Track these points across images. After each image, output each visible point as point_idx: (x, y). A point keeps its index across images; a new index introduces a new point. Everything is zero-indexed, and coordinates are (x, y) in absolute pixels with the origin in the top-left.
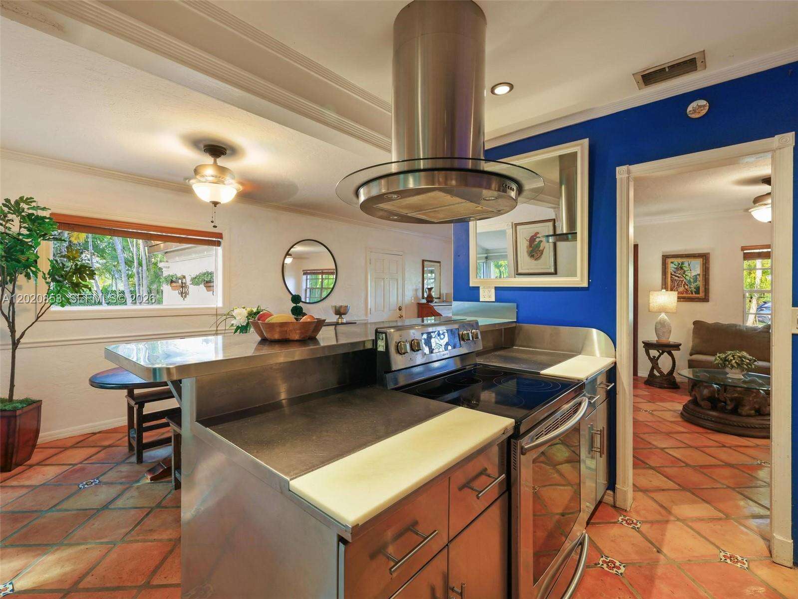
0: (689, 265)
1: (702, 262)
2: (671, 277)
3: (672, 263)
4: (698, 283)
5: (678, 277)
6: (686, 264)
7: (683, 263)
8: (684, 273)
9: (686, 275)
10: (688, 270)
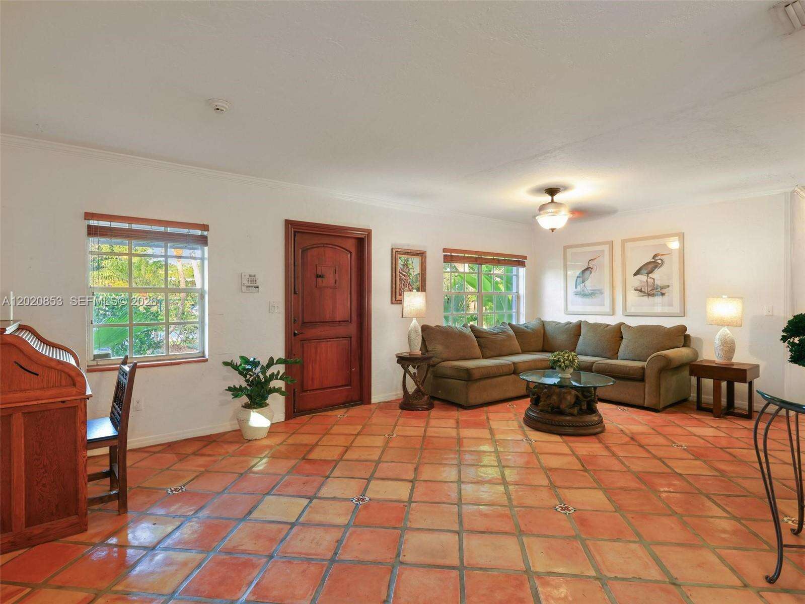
0: (412, 263)
1: (421, 261)
2: (399, 276)
3: (400, 258)
4: (418, 283)
5: (404, 275)
6: (410, 262)
7: (408, 261)
8: (409, 271)
9: (410, 274)
10: (411, 269)
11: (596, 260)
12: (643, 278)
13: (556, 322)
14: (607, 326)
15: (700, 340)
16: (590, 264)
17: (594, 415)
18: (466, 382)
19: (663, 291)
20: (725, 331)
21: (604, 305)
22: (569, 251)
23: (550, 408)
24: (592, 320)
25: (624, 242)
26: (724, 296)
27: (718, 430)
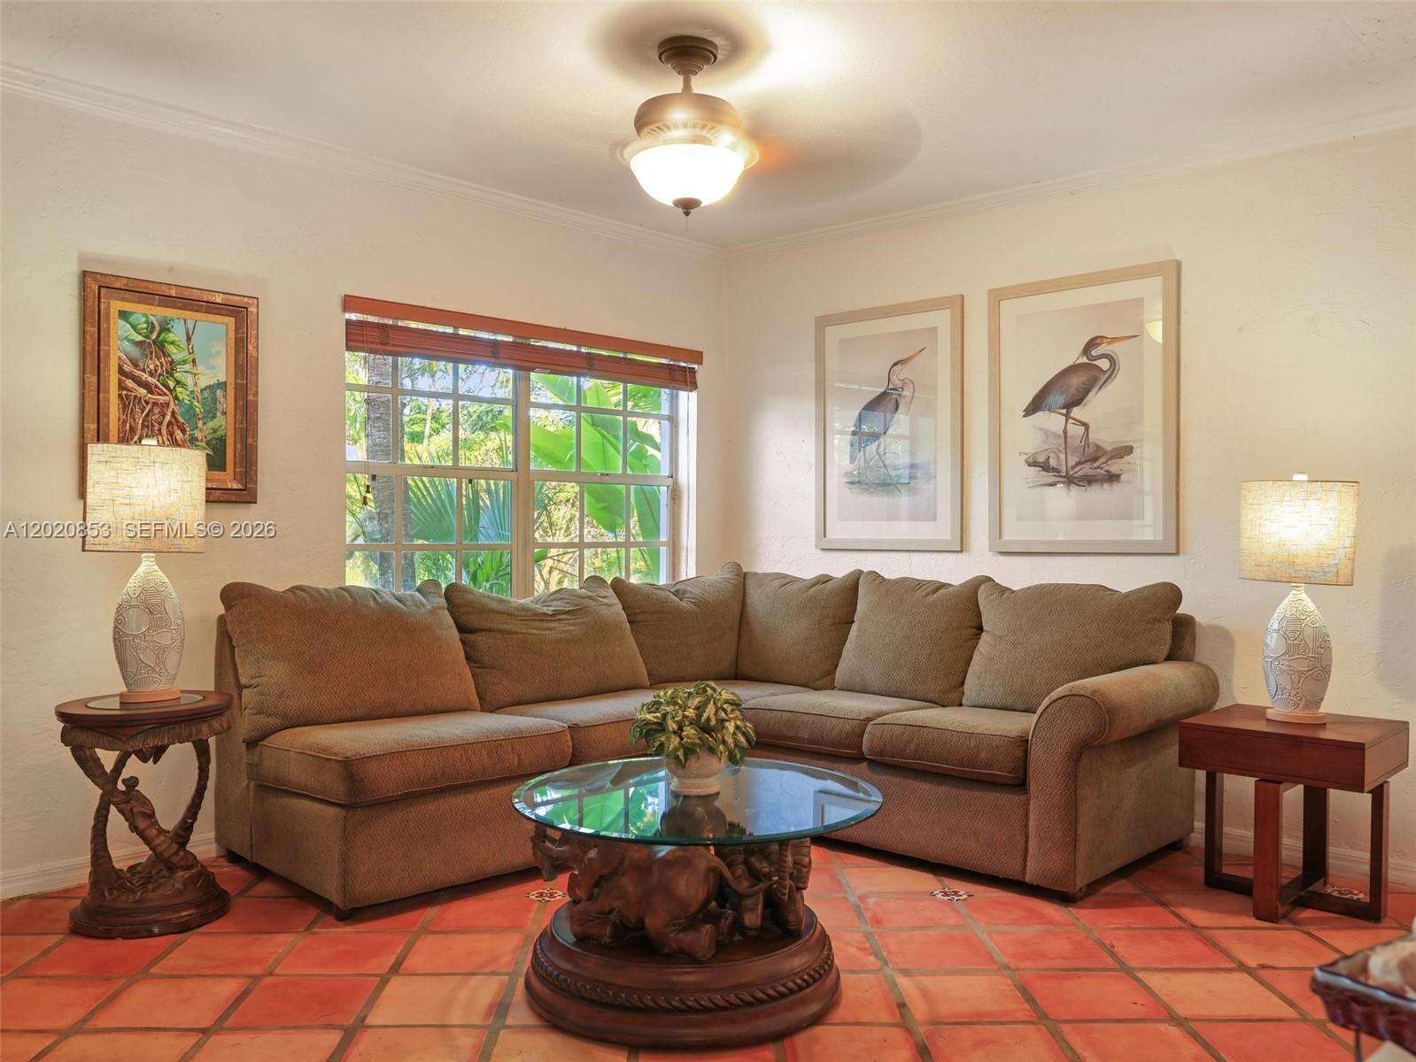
0: (189, 339)
1: (232, 334)
2: (121, 386)
3: (124, 315)
4: (220, 421)
5: (146, 386)
6: (177, 334)
7: (165, 328)
8: (170, 372)
9: (178, 383)
10: (185, 362)
11: (911, 363)
12: (1051, 421)
13: (785, 576)
14: (937, 589)
15: (1224, 637)
16: (894, 378)
17: (794, 947)
18: (343, 813)
19: (1114, 467)
20: (1300, 600)
21: (934, 519)
22: (833, 334)
23: (608, 930)
24: (893, 568)
25: (997, 297)
26: (1297, 477)
27: (1262, 983)
